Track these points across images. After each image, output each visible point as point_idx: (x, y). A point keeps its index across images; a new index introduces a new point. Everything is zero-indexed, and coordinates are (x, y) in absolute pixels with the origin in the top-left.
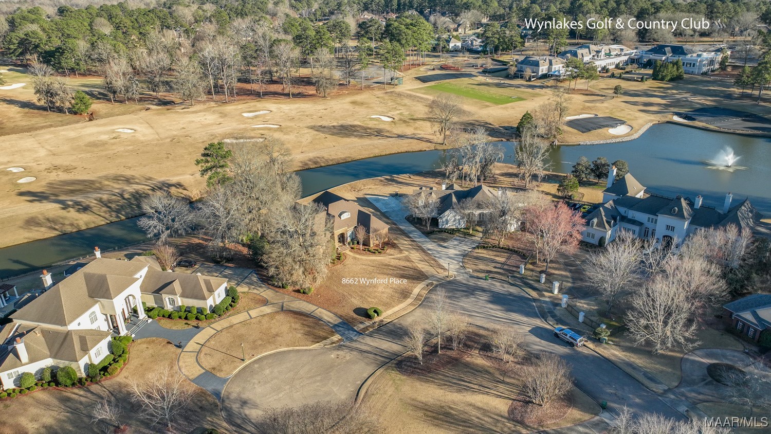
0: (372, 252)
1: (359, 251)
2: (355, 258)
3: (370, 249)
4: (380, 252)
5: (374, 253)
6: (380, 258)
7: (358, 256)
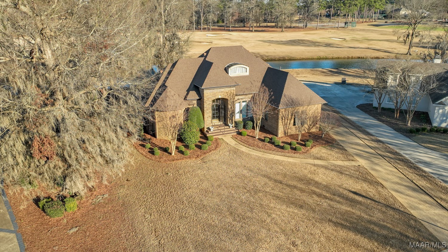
0: (278, 146)
1: (251, 140)
2: (235, 151)
3: (275, 139)
4: (295, 149)
5: (282, 148)
6: (291, 160)
7: (244, 149)
